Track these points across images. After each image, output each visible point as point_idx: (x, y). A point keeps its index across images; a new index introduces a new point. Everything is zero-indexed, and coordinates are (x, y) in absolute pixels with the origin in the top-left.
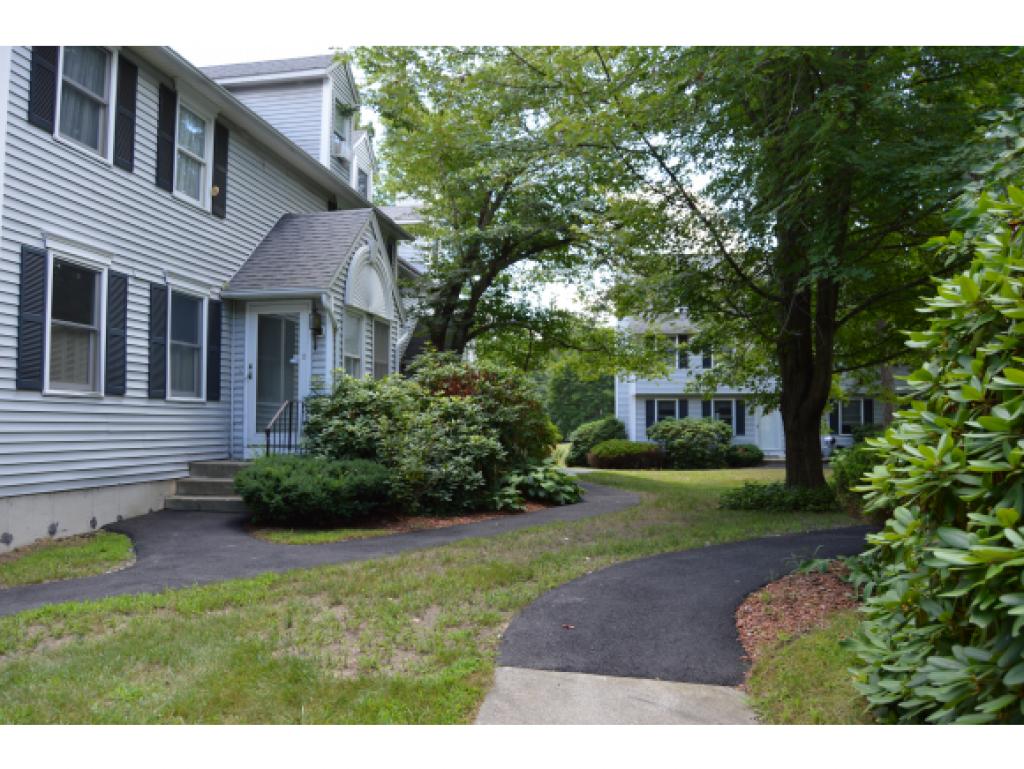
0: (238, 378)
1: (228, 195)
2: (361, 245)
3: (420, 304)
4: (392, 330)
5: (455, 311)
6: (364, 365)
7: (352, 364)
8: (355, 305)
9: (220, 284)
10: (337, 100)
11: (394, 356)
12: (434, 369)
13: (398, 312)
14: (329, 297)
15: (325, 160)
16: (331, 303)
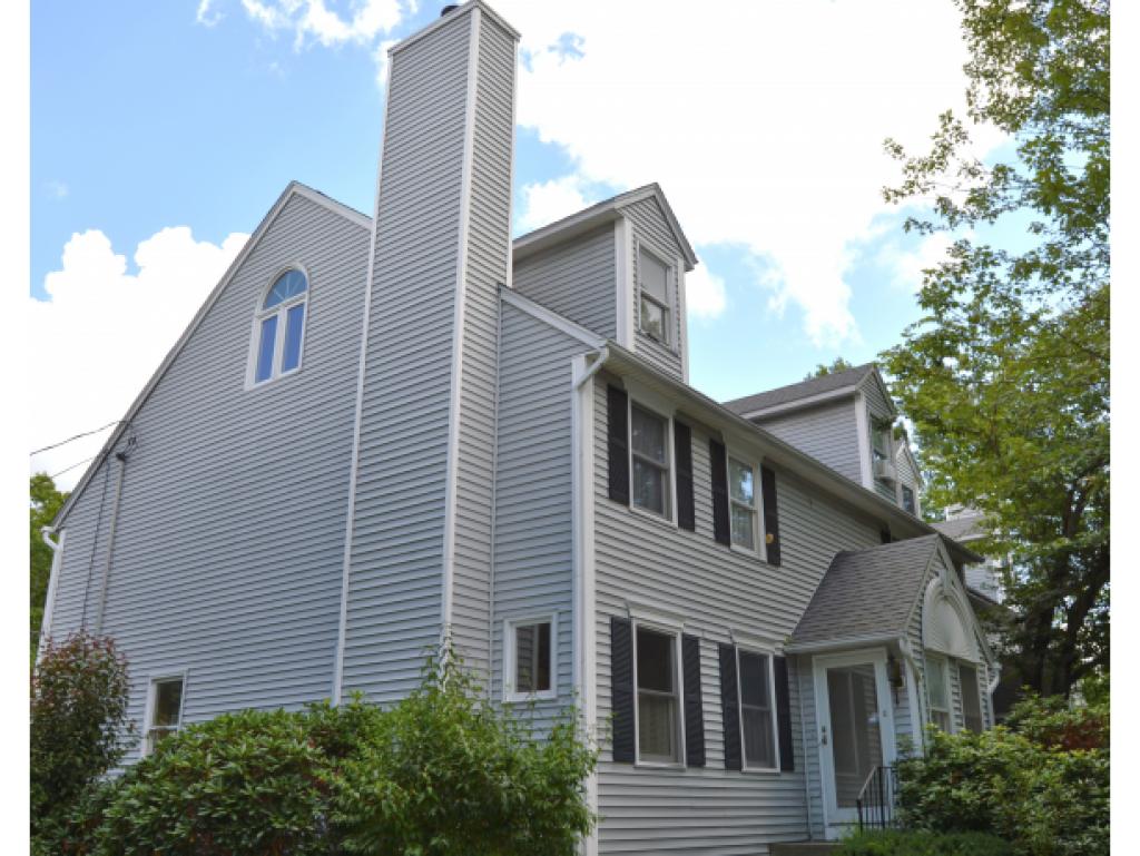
0: (811, 744)
1: (782, 541)
2: (931, 578)
3: (1002, 639)
4: (979, 675)
5: (1050, 646)
6: (953, 721)
7: (940, 717)
8: (935, 648)
9: (784, 639)
10: (872, 415)
11: (986, 707)
12: (1042, 718)
13: (984, 653)
14: (906, 641)
15: (868, 483)
16: (907, 647)
